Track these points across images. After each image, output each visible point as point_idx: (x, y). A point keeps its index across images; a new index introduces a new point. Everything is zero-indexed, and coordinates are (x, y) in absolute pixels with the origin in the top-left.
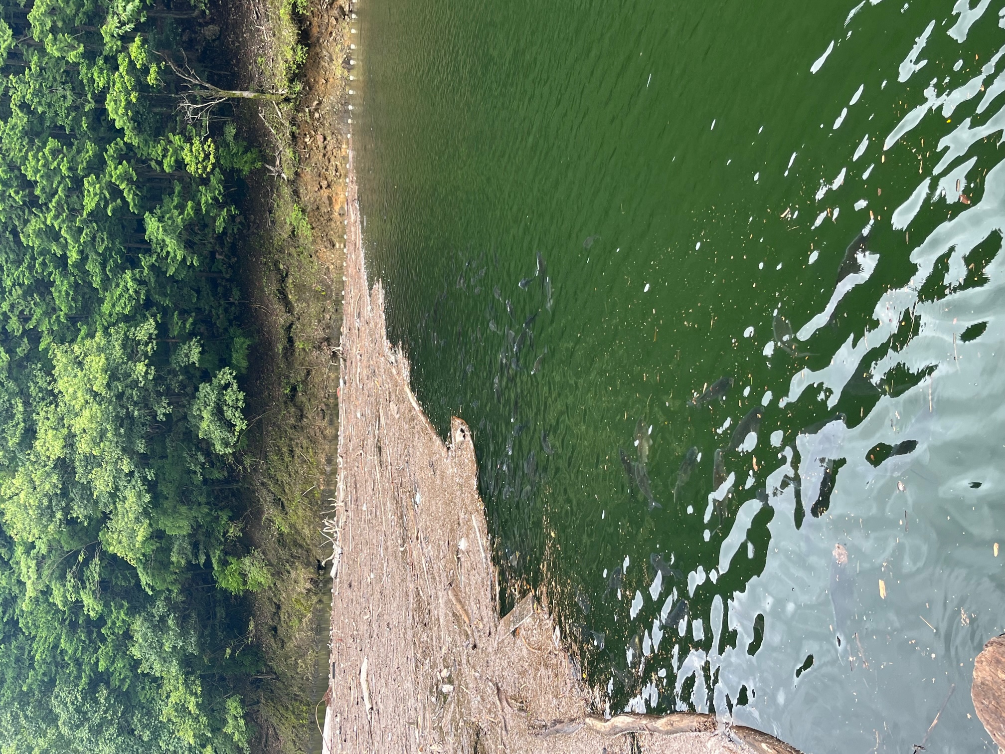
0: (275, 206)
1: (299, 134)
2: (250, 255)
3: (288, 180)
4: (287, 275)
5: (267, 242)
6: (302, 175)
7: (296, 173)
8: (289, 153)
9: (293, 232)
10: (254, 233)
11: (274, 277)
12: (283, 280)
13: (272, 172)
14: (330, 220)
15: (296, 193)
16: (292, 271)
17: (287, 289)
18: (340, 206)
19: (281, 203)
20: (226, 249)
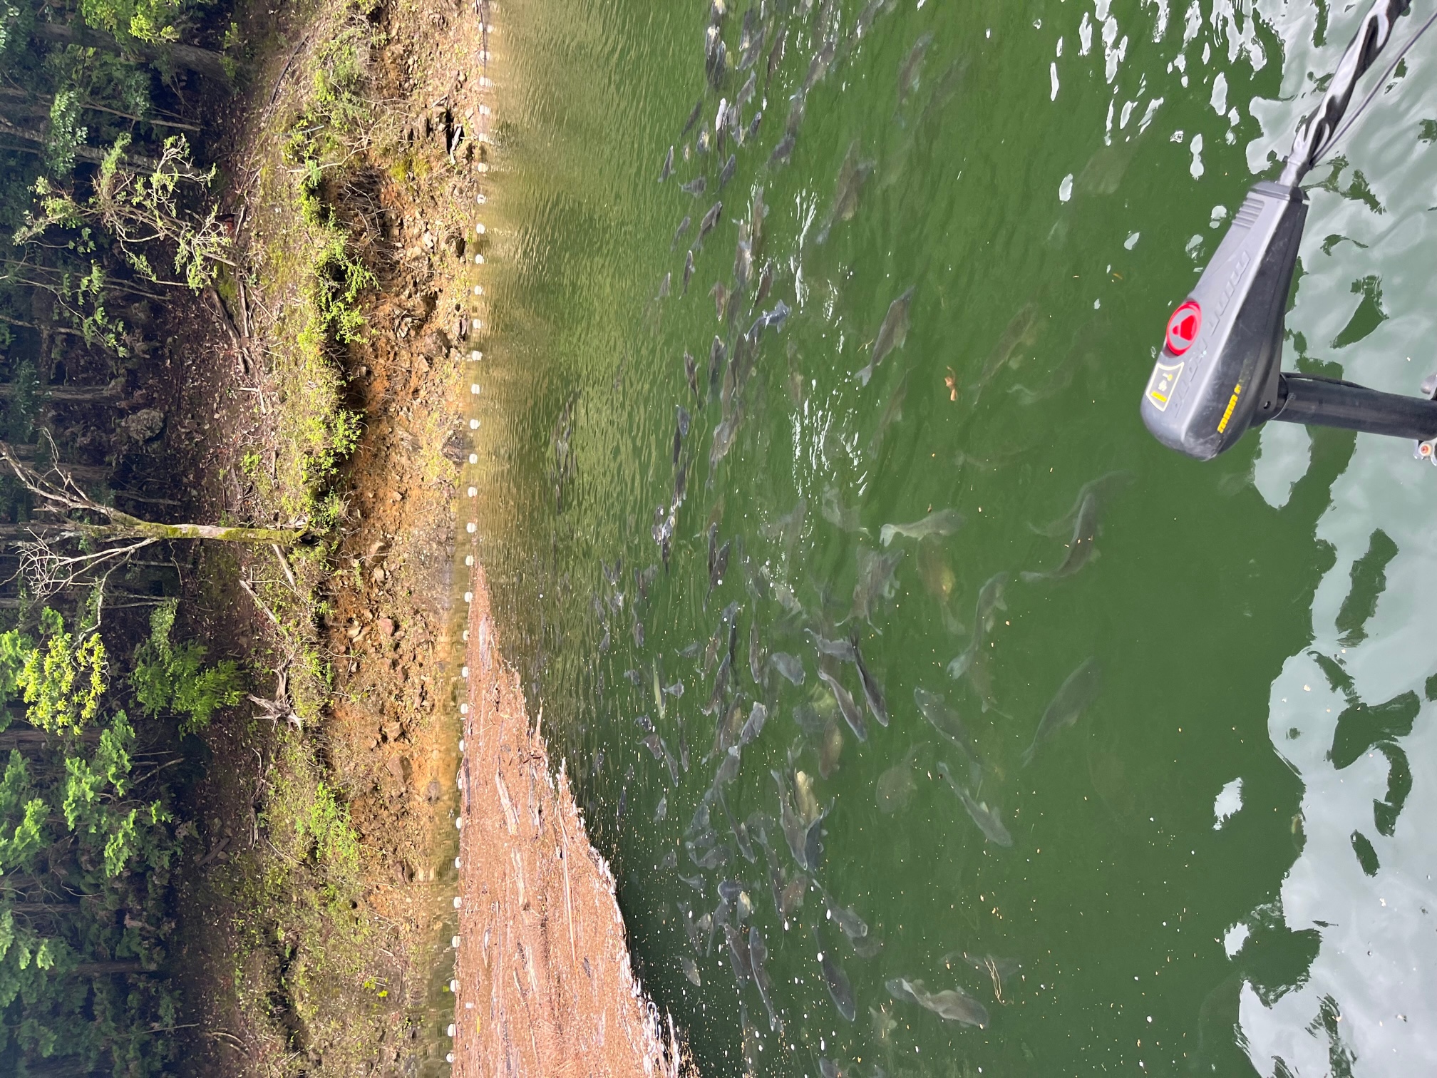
0: (271, 793)
1: (336, 619)
2: (208, 911)
3: (305, 729)
4: (293, 953)
5: (249, 880)
6: (339, 714)
7: (326, 711)
8: (308, 664)
9: (312, 851)
10: (217, 861)
11: (262, 963)
12: (284, 968)
13: (267, 712)
14: (405, 813)
15: (323, 757)
16: (306, 943)
17: (292, 989)
18: (429, 778)
19: (286, 785)
20: (150, 904)
